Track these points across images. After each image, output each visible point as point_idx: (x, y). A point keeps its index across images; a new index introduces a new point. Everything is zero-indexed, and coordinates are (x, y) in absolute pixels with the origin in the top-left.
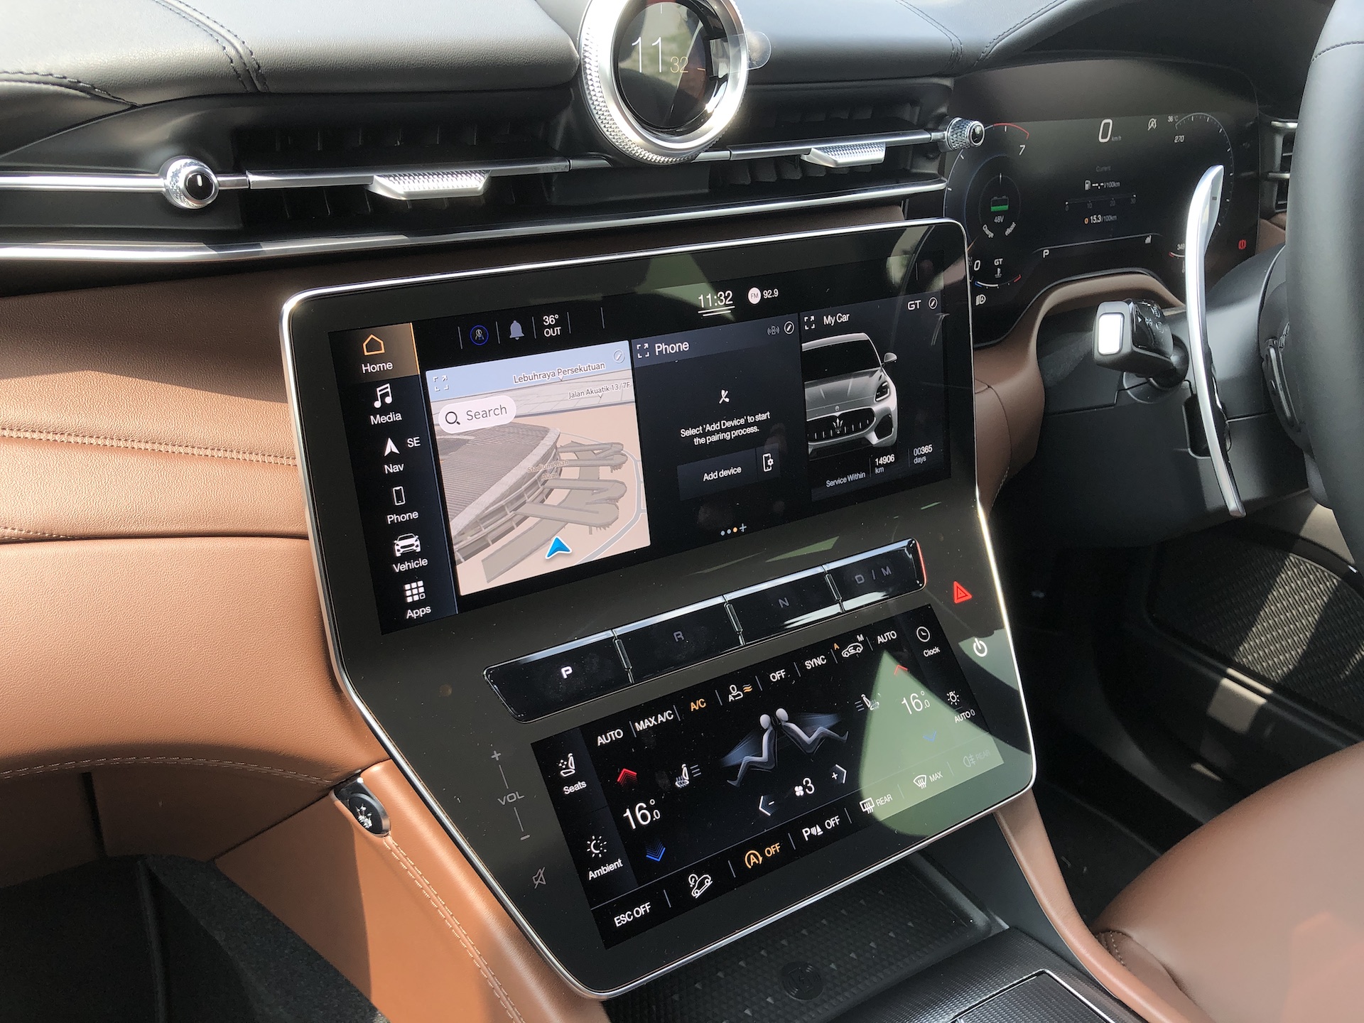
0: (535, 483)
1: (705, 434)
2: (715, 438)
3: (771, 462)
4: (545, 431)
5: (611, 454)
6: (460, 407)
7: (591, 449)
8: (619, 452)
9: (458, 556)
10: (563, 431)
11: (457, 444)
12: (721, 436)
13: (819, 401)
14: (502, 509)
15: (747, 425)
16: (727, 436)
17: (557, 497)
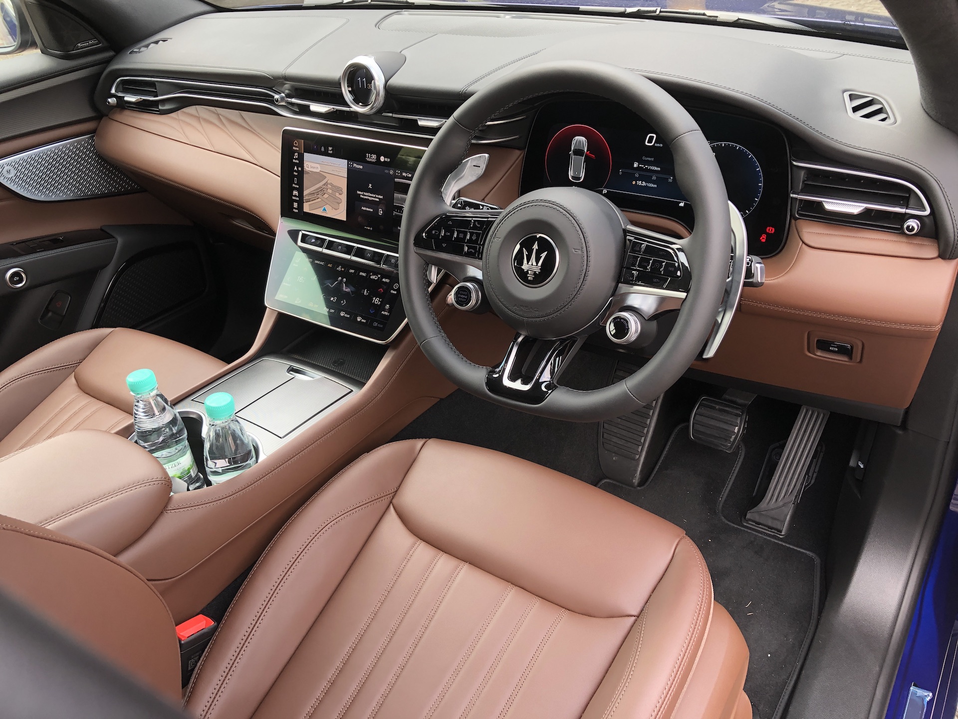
0: (322, 190)
1: (363, 195)
2: (366, 197)
3: (381, 212)
4: (326, 177)
5: (338, 190)
6: (310, 164)
7: (335, 186)
8: (341, 190)
9: (304, 201)
10: (330, 179)
11: (308, 173)
12: (368, 198)
13: (398, 199)
14: (314, 193)
15: (375, 197)
16: (370, 198)
17: (326, 196)
